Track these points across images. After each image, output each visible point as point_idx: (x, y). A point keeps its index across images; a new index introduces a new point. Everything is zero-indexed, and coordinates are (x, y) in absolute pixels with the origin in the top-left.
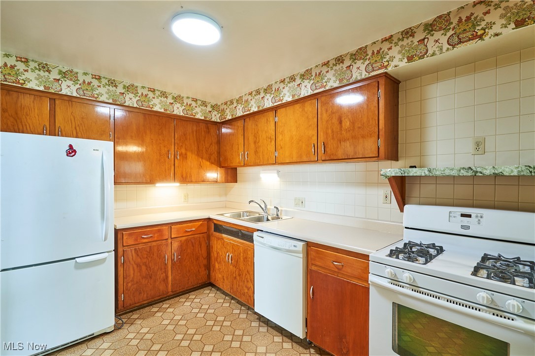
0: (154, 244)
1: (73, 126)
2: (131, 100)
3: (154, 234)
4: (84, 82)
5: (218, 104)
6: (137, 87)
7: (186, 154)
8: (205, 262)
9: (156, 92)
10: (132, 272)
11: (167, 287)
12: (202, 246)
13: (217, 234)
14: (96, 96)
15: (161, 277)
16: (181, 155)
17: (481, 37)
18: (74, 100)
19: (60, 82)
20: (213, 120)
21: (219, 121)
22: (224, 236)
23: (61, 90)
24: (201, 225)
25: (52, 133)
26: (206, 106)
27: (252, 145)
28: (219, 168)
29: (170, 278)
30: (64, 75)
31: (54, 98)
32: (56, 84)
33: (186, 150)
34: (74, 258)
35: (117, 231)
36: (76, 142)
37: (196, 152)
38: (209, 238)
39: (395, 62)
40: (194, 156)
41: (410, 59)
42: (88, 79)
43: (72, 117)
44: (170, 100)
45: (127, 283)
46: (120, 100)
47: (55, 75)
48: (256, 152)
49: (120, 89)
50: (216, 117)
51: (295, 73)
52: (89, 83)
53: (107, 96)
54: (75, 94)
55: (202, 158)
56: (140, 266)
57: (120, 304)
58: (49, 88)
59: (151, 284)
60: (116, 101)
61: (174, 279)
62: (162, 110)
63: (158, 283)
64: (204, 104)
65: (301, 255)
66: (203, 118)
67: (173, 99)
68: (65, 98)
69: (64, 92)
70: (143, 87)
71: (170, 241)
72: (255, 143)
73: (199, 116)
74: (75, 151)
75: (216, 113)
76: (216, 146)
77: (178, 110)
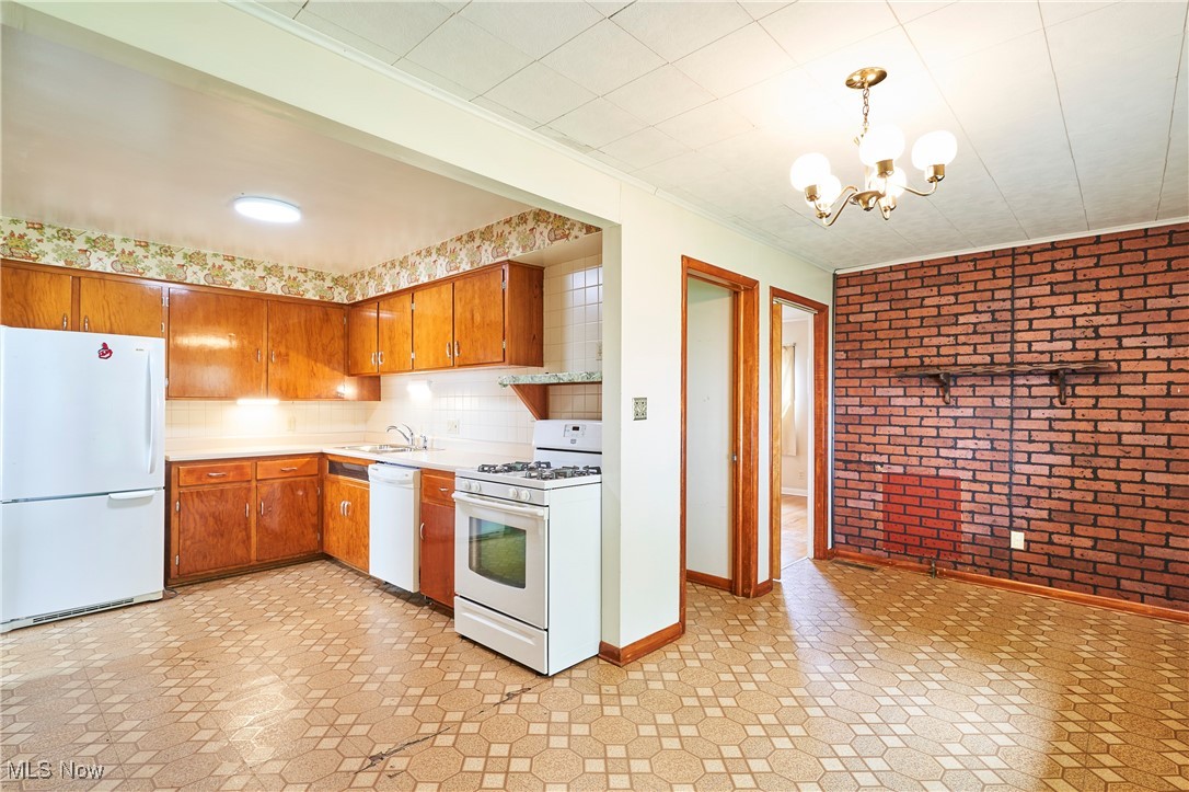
0: (228, 486)
1: (106, 316)
2: (197, 275)
3: (229, 471)
4: (123, 252)
5: (346, 275)
6: (205, 255)
7: (287, 355)
8: (314, 520)
9: (237, 261)
10: (192, 526)
11: (248, 551)
12: (309, 495)
13: (333, 476)
14: (140, 271)
15: (240, 537)
16: (279, 355)
17: (567, 236)
18: (107, 277)
19: (88, 253)
20: (335, 300)
21: (346, 302)
22: (341, 477)
23: (89, 265)
24: (308, 463)
25: (76, 328)
26: (323, 280)
27: (387, 344)
28: (346, 377)
29: (254, 540)
30: (93, 243)
31: (78, 277)
32: (82, 256)
33: (287, 347)
34: (107, 494)
35: (169, 465)
36: (113, 340)
37: (305, 352)
38: (321, 483)
39: (513, 251)
40: (301, 358)
41: (524, 248)
42: (129, 247)
43: (105, 303)
44: (260, 272)
45: (185, 540)
46: (179, 275)
47: (80, 244)
48: (391, 352)
49: (178, 259)
50: (340, 296)
51: (432, 245)
52: (131, 254)
53: (158, 270)
54: (109, 270)
55: (316, 361)
56: (206, 518)
57: (174, 570)
58: (72, 263)
59: (222, 546)
60: (171, 276)
61: (260, 541)
62: (247, 289)
63: (233, 545)
64: (320, 276)
65: (412, 486)
66: (317, 298)
67: (265, 270)
68: (96, 275)
69: (92, 268)
70: (215, 255)
71: (254, 483)
72: (390, 338)
73: (311, 295)
74: (110, 352)
75: (340, 289)
76: (342, 342)
77: (274, 287)
